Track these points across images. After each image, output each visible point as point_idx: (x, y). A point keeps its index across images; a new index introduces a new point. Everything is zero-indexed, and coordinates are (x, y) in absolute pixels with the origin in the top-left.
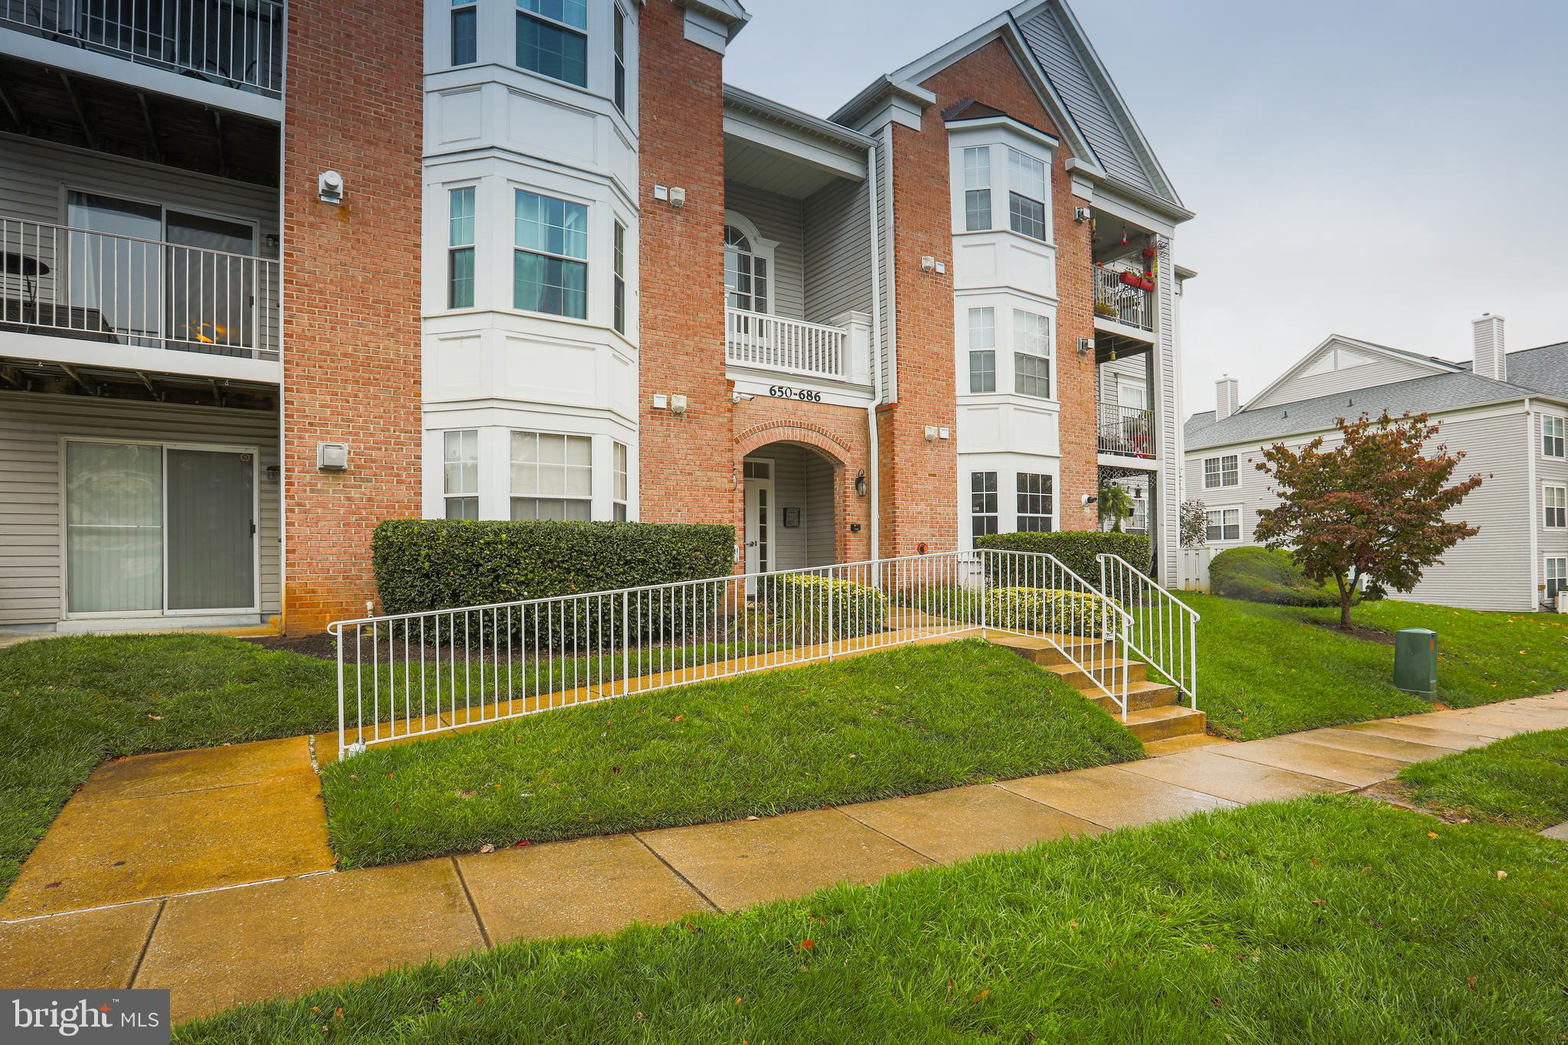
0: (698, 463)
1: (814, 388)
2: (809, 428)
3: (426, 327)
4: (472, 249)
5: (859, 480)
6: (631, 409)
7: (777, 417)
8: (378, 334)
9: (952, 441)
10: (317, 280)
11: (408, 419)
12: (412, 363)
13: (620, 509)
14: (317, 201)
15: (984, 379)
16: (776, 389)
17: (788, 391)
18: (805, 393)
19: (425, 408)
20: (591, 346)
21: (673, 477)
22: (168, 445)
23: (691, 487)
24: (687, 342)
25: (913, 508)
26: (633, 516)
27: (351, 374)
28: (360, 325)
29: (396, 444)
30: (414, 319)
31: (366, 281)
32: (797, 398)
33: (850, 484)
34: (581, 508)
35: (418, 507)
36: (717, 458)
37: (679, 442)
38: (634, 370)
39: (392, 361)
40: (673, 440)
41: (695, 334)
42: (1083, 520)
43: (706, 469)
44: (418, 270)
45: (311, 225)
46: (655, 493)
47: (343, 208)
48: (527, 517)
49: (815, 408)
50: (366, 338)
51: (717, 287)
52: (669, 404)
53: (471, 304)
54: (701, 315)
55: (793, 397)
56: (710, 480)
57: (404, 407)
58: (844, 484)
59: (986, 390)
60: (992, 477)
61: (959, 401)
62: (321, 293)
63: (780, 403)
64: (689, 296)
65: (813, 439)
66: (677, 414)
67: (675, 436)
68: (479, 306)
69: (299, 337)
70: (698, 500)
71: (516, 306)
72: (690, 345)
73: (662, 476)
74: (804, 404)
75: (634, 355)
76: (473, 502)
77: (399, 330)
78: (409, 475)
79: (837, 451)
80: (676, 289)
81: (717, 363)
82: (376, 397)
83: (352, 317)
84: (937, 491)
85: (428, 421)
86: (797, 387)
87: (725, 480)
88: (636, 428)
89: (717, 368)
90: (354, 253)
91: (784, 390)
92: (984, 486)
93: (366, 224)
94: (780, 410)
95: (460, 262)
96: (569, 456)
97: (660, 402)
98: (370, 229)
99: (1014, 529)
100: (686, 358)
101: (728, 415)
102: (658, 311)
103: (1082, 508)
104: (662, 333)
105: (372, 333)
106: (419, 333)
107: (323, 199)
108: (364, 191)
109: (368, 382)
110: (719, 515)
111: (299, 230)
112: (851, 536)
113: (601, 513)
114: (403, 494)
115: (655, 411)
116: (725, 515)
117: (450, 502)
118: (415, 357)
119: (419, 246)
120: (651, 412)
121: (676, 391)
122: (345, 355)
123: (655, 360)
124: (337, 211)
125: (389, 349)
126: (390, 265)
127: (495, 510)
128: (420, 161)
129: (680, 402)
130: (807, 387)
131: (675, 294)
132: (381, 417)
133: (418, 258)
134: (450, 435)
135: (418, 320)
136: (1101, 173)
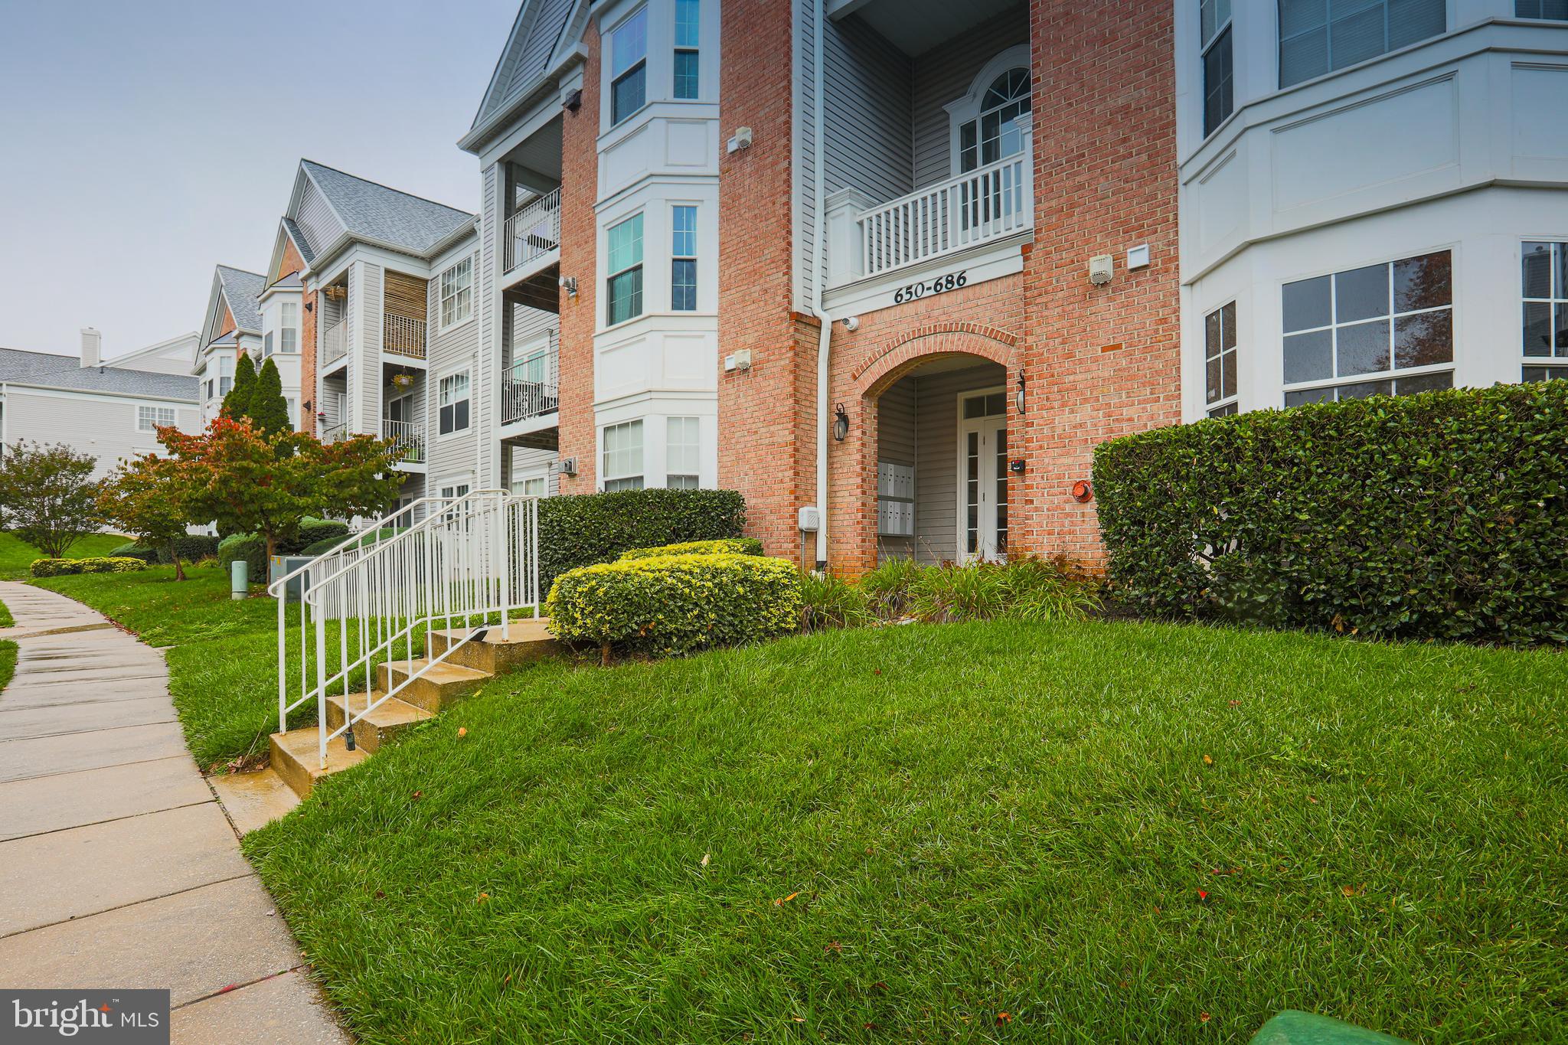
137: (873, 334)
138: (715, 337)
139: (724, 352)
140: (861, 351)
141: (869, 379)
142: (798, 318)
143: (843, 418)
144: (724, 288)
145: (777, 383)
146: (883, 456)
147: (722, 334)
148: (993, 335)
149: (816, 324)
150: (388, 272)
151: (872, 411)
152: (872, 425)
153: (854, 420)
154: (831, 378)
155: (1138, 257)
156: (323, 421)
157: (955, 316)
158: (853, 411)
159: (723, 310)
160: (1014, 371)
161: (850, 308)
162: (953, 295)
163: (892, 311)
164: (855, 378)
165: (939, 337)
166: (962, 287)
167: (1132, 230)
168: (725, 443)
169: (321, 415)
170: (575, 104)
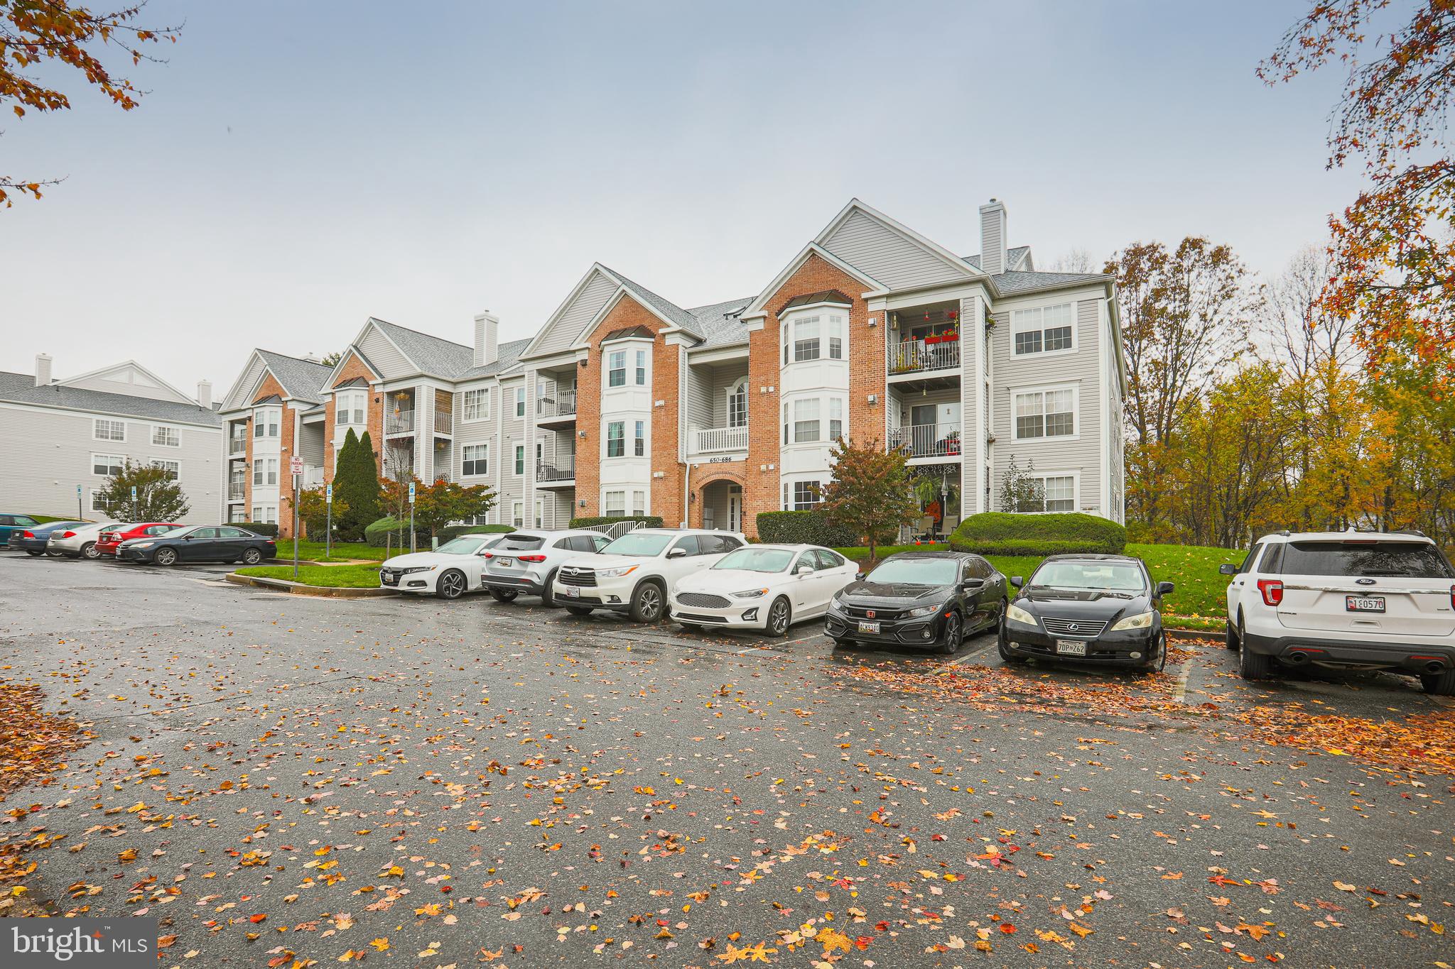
1: (728, 456)
2: (726, 473)
6: (648, 479)
7: (713, 471)
9: (777, 469)
10: (581, 458)
11: (597, 490)
12: (599, 475)
13: (640, 512)
14: (581, 439)
16: (713, 459)
17: (718, 459)
19: (600, 487)
20: (627, 463)
21: (660, 499)
23: (666, 502)
25: (755, 504)
26: (646, 514)
27: (586, 481)
28: (588, 468)
29: (596, 497)
31: (590, 455)
32: (722, 461)
34: (623, 512)
36: (673, 491)
37: (661, 486)
38: (648, 466)
39: (595, 474)
40: (658, 486)
41: (668, 449)
43: (670, 495)
45: (581, 442)
46: (655, 505)
47: (586, 438)
50: (591, 471)
52: (660, 475)
54: (669, 442)
55: (720, 461)
56: (672, 499)
57: (597, 487)
61: (782, 450)
62: (581, 461)
63: (714, 465)
64: (666, 436)
65: (727, 477)
66: (663, 477)
68: (602, 458)
69: (578, 474)
70: (666, 506)
71: (609, 456)
72: (666, 453)
73: (656, 499)
74: (725, 463)
75: (649, 461)
77: (596, 466)
78: (596, 506)
79: (740, 480)
80: (662, 435)
81: (675, 458)
82: (593, 485)
84: (768, 495)
85: (601, 490)
86: (721, 457)
88: (649, 485)
89: (674, 460)
90: (589, 448)
91: (716, 459)
92: (786, 486)
94: (714, 468)
96: (620, 498)
97: (657, 475)
98: (591, 441)
99: (793, 510)
100: (665, 458)
101: (678, 476)
102: (657, 444)
104: (658, 452)
105: (592, 469)
107: (582, 437)
108: (589, 432)
110: (674, 512)
111: (578, 447)
114: (596, 511)
115: (655, 479)
116: (676, 512)
121: (663, 471)
122: (585, 476)
123: (655, 461)
124: (584, 439)
126: (595, 450)
129: (664, 474)
130: (725, 456)
131: (661, 437)
132: (593, 490)
134: (607, 493)
136: (886, 291)
137: (703, 470)
138: (650, 465)
139: (653, 471)
140: (699, 475)
141: (701, 484)
142: (680, 464)
143: (693, 495)
144: (653, 450)
145: (673, 483)
146: (705, 506)
147: (652, 465)
148: (738, 476)
149: (685, 466)
150: (436, 389)
151: (702, 493)
152: (702, 497)
153: (697, 496)
154: (689, 482)
155: (771, 467)
156: (385, 463)
157: (728, 469)
158: (696, 493)
159: (653, 458)
160: (744, 487)
161: (697, 461)
162: (728, 463)
163: (709, 464)
164: (697, 482)
165: (723, 474)
166: (730, 461)
167: (771, 460)
168: (653, 500)
169: (386, 460)
170: (584, 363)
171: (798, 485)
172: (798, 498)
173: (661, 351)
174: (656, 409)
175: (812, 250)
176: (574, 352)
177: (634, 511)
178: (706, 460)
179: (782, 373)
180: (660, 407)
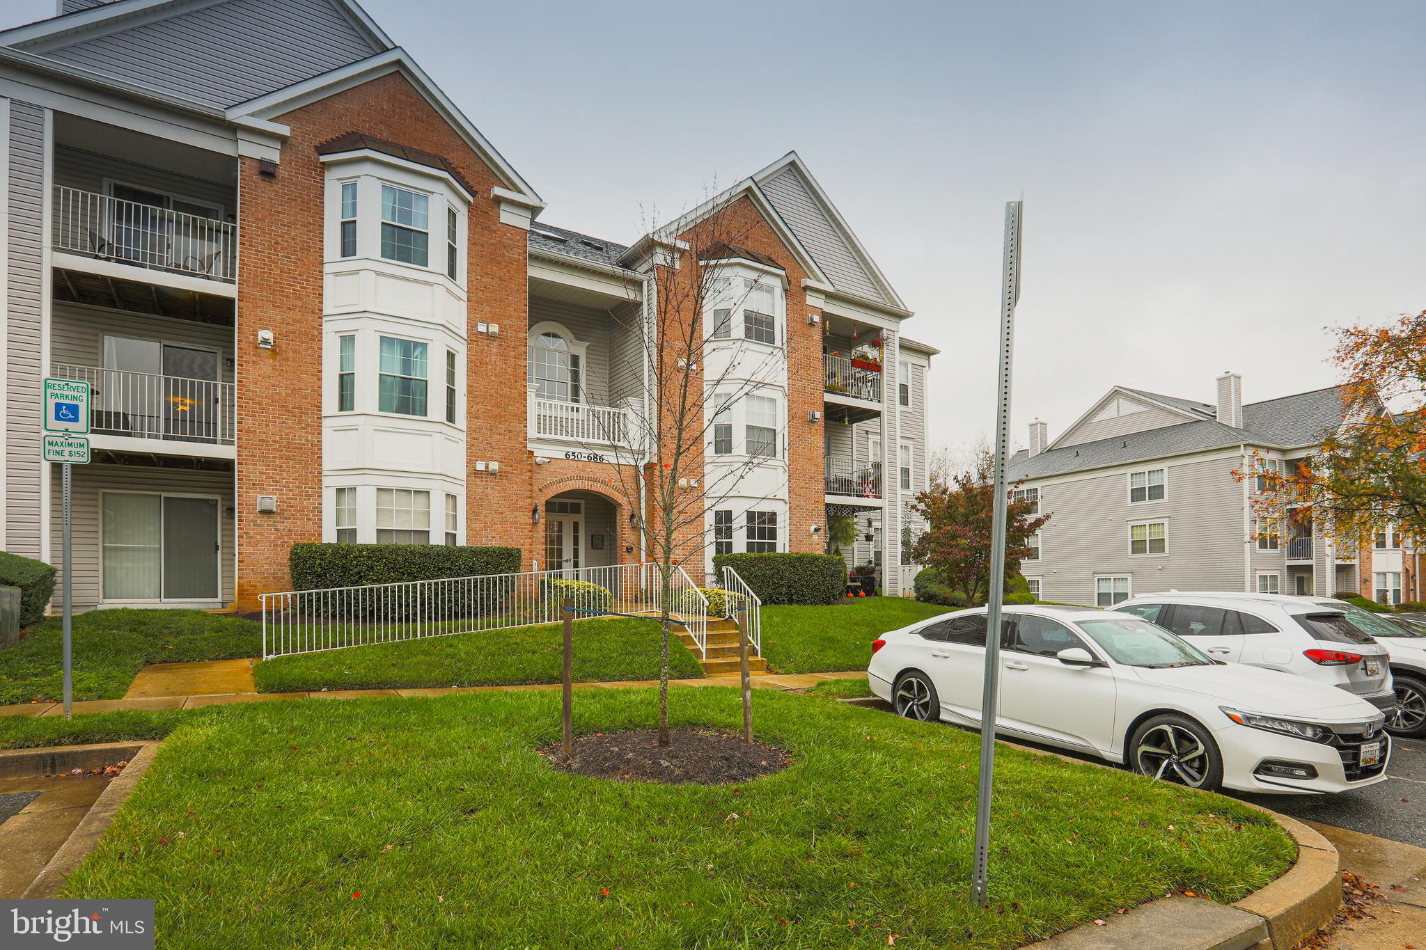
0: (507, 506)
1: (600, 452)
2: (595, 480)
3: (325, 422)
4: (353, 374)
5: (632, 516)
6: (461, 472)
7: (570, 473)
8: (294, 428)
9: (700, 488)
10: (257, 396)
11: (314, 480)
12: (316, 445)
13: (451, 537)
14: (257, 348)
15: (723, 445)
16: (570, 454)
17: (579, 455)
18: (592, 456)
19: (324, 473)
20: (429, 434)
21: (489, 516)
22: (164, 495)
23: (502, 522)
24: (499, 426)
26: (461, 542)
27: (278, 453)
28: (284, 423)
29: (306, 495)
30: (318, 418)
31: (288, 395)
32: (586, 459)
33: (626, 519)
34: (423, 536)
35: (320, 535)
36: (521, 503)
37: (493, 492)
38: (463, 446)
39: (304, 444)
40: (489, 491)
41: (506, 421)
42: (811, 544)
43: (513, 510)
44: (320, 387)
45: (254, 363)
46: (478, 526)
47: (273, 351)
48: (386, 541)
49: (600, 466)
50: (287, 431)
51: (522, 389)
52: (487, 467)
53: (352, 409)
54: (510, 408)
55: (583, 459)
56: (515, 517)
57: (311, 473)
58: (623, 519)
59: (726, 452)
60: (729, 513)
61: (707, 460)
62: (260, 404)
63: (573, 464)
64: (501, 396)
65: (597, 488)
66: (492, 474)
67: (491, 488)
68: (357, 410)
69: (246, 431)
70: (507, 531)
71: (381, 409)
72: (502, 427)
73: (482, 515)
74: (591, 464)
75: (463, 436)
76: (353, 532)
77: (308, 425)
78: (314, 515)
79: (617, 496)
80: (493, 391)
81: (521, 439)
82: (294, 467)
83: (279, 418)
84: (688, 524)
85: (326, 481)
86: (585, 451)
87: (527, 518)
88: (464, 484)
89: (521, 443)
90: (280, 378)
91: (576, 454)
92: (724, 519)
93: (287, 359)
94: (572, 469)
95: (346, 382)
96: (418, 504)
97: (480, 466)
98: (290, 363)
99: (744, 550)
100: (499, 437)
101: (529, 474)
102: (480, 406)
103: (811, 535)
104: (482, 421)
105: (291, 428)
106: (321, 426)
107: (261, 346)
108: (286, 340)
109: (288, 458)
110: (522, 541)
111: (246, 366)
112: (626, 556)
113: (437, 539)
114: (310, 526)
115: (477, 473)
116: (526, 541)
117: (340, 533)
118: (318, 441)
119: (321, 372)
120: (474, 473)
121: (492, 459)
122: (274, 441)
123: (477, 439)
124: (269, 352)
125: (301, 437)
126: (302, 385)
127: (366, 537)
128: (321, 318)
129: (494, 466)
130: (592, 452)
131: (491, 395)
132: (297, 479)
133: (320, 379)
134: (340, 491)
135: (321, 418)
136: (829, 288)
137: (552, 470)
138: (466, 444)
139: (473, 457)
140: (545, 476)
141: (550, 493)
142: (530, 453)
143: (537, 511)
144: (471, 415)
145: (519, 487)
147: (470, 447)
148: (616, 489)
153: (541, 513)
155: (693, 483)
157: (598, 475)
158: (540, 509)
159: (470, 431)
160: (626, 507)
161: (538, 452)
162: (596, 465)
163: (563, 461)
164: (541, 490)
165: (590, 483)
166: (601, 462)
167: (692, 472)
168: (472, 515)
170: (267, 171)
171: (751, 516)
172: (751, 534)
173: (488, 228)
174: (474, 338)
175: (749, 189)
176: (233, 129)
177: (379, 531)
178: (559, 452)
179: (707, 348)
180: (489, 336)
